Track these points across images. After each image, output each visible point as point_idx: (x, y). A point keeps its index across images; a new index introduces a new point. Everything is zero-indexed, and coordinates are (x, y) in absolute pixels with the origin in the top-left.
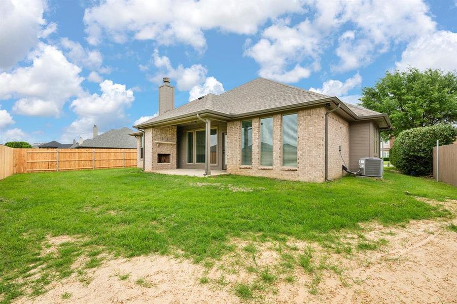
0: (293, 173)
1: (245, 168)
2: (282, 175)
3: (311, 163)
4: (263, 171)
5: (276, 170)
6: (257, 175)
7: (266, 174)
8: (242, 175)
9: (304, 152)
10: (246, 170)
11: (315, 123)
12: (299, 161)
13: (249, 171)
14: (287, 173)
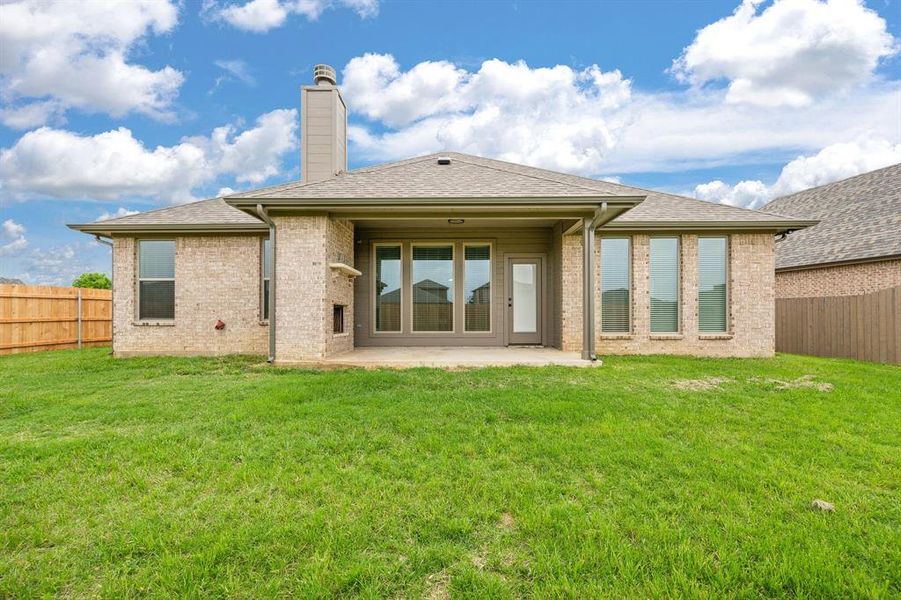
0: (721, 344)
1: (618, 338)
2: (701, 348)
3: (755, 326)
4: (662, 344)
5: (691, 339)
6: (647, 352)
7: (669, 349)
8: (609, 353)
9: (742, 307)
10: (619, 341)
11: (761, 257)
12: (733, 322)
13: (626, 344)
14: (712, 344)
